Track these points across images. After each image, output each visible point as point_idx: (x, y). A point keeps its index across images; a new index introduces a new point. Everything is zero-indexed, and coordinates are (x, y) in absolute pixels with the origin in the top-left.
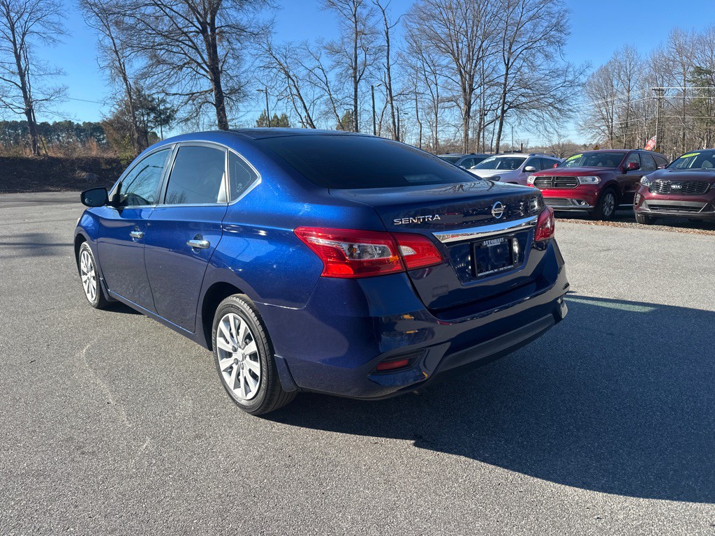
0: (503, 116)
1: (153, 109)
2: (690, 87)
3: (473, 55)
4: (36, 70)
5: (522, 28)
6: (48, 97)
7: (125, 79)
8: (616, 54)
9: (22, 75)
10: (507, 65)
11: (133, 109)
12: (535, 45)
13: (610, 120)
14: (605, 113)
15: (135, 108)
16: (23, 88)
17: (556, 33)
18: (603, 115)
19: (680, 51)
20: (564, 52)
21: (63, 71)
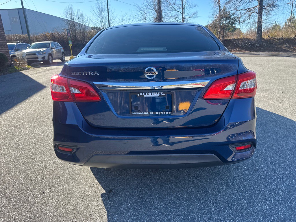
1: (229, 18)
4: (188, 6)
6: (190, 17)
7: (219, 6)
9: (183, 9)
11: (220, 19)
15: (221, 18)
16: (182, 14)
21: (197, 5)
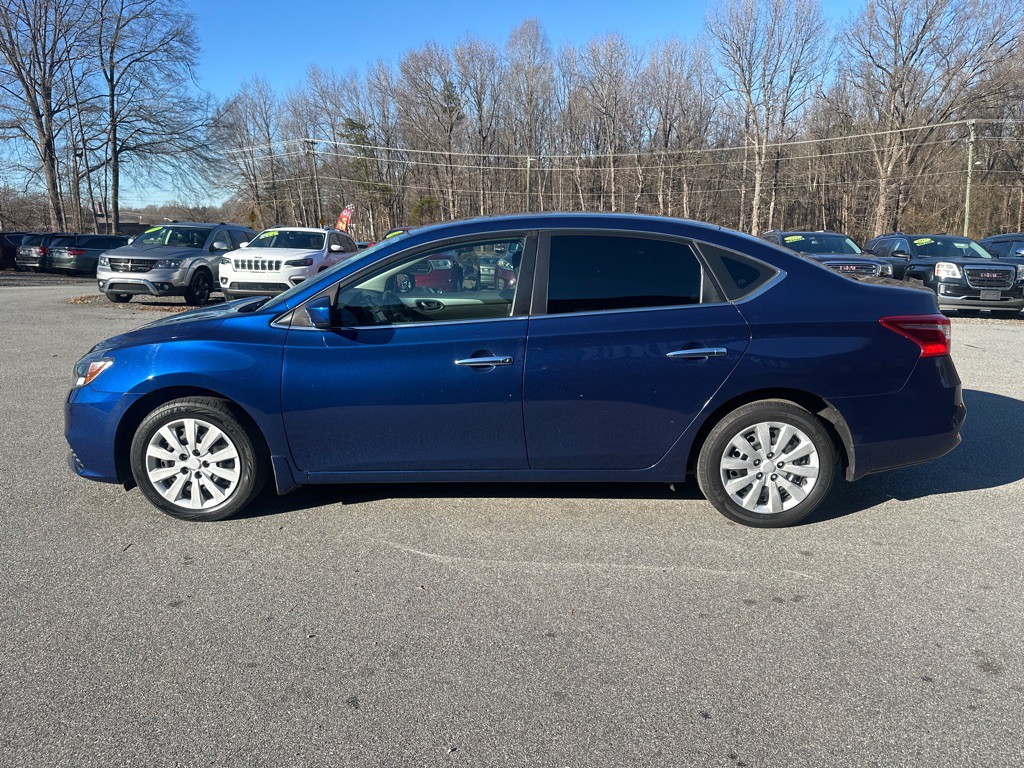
0: (116, 161)
2: (342, 143)
3: (45, 55)
5: (126, 28)
8: (245, 86)
10: (111, 80)
12: (149, 57)
13: (252, 177)
14: (243, 167)
17: (180, 43)
18: (241, 169)
19: (324, 94)
20: (197, 75)
